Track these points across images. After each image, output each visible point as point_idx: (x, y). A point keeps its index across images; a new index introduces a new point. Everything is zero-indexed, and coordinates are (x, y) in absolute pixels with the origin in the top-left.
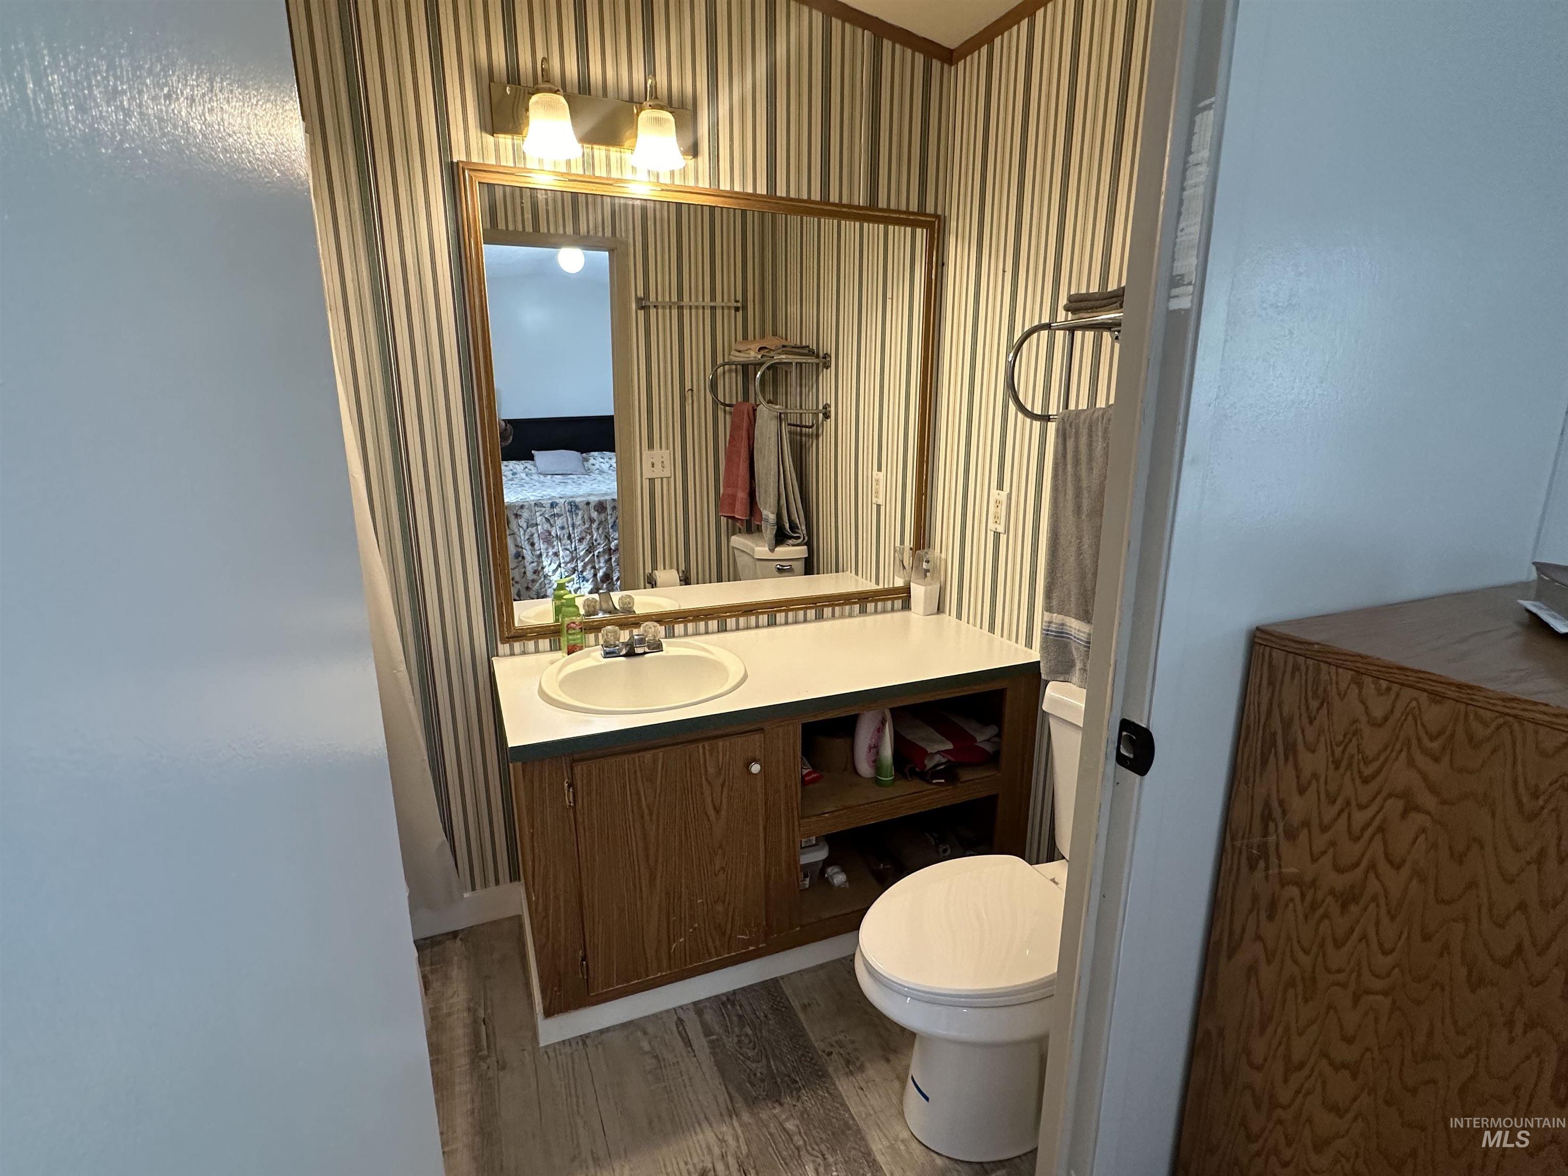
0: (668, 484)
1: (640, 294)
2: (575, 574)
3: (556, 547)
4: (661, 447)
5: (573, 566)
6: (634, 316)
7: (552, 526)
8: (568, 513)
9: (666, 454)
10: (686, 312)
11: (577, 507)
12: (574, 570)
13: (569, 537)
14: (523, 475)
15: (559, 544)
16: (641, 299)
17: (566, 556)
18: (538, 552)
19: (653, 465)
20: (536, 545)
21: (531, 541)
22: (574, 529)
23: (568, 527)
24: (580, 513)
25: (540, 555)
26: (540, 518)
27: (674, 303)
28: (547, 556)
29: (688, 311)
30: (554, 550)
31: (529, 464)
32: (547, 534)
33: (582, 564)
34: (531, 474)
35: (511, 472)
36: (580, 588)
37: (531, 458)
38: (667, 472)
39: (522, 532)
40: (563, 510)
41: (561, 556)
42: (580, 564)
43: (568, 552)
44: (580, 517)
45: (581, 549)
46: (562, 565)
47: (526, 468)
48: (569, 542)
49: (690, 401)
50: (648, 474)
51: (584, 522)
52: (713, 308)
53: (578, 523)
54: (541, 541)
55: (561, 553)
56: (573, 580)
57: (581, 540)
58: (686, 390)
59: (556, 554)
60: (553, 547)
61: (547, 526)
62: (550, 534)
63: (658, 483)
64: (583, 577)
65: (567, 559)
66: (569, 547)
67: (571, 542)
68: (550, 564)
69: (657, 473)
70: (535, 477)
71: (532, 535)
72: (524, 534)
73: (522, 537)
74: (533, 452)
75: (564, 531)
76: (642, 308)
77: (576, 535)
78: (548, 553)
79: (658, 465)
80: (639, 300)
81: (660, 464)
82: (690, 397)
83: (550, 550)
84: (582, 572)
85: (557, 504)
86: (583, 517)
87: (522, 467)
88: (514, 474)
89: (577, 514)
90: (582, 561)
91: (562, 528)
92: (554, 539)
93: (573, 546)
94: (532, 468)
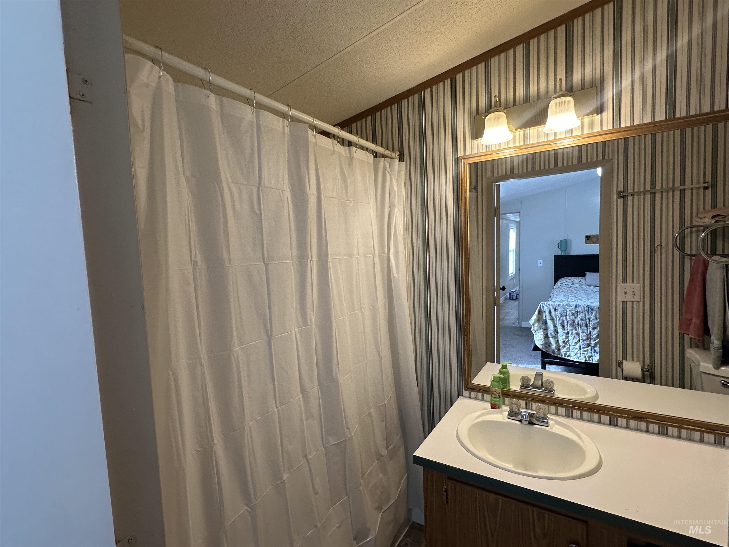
0: (638, 306)
1: (621, 188)
2: (589, 348)
3: (578, 330)
4: (633, 282)
5: (588, 342)
6: (615, 203)
7: (576, 318)
8: (586, 312)
9: (637, 287)
10: (658, 196)
11: (592, 309)
12: (589, 345)
13: (586, 326)
14: (577, 285)
15: (580, 328)
16: (621, 192)
17: (584, 336)
18: (566, 331)
19: (626, 293)
20: (565, 327)
21: (563, 324)
22: (589, 321)
23: (586, 320)
24: (594, 313)
25: (568, 333)
26: (569, 312)
27: (647, 191)
28: (572, 334)
29: (660, 194)
30: (576, 332)
31: (582, 279)
32: (572, 322)
33: (594, 342)
34: (582, 285)
35: (571, 283)
36: (592, 356)
37: (584, 276)
38: (637, 298)
39: (558, 319)
40: (583, 309)
41: (580, 335)
42: (593, 343)
43: (585, 334)
44: (594, 315)
45: (593, 334)
46: (581, 341)
47: (580, 281)
48: (586, 328)
49: (659, 253)
50: (621, 298)
51: (596, 318)
52: (683, 191)
53: (592, 318)
54: (569, 325)
55: (581, 334)
56: (588, 350)
57: (594, 328)
58: (656, 245)
59: (578, 334)
60: (576, 330)
61: (572, 317)
62: (574, 322)
63: (629, 305)
64: (595, 350)
65: (584, 338)
66: (585, 331)
67: (588, 329)
68: (573, 339)
69: (629, 298)
70: (584, 287)
71: (563, 321)
72: (559, 320)
73: (558, 322)
74: (586, 272)
75: (583, 322)
76: (621, 197)
77: (591, 325)
78: (572, 332)
79: (630, 294)
80: (619, 193)
81: (631, 293)
82: (659, 250)
83: (573, 331)
84: (594, 347)
85: (579, 306)
86: (596, 315)
87: (578, 281)
88: (573, 284)
89: (592, 313)
90: (594, 341)
91: (582, 320)
92: (577, 325)
93: (589, 331)
94: (584, 281)
